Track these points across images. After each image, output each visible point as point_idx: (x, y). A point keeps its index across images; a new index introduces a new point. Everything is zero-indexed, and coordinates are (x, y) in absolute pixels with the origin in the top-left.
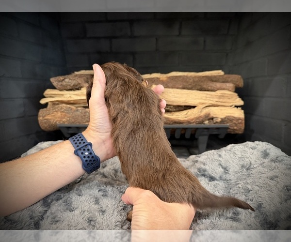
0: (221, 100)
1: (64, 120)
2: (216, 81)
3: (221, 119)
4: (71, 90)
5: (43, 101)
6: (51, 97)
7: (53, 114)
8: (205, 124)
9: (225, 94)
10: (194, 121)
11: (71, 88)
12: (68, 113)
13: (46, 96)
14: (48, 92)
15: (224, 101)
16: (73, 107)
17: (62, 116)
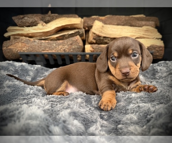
1: (24, 49)
3: (148, 47)
4: (29, 26)
5: (6, 35)
6: (13, 31)
7: (15, 45)
9: (149, 29)
12: (27, 43)
13: (8, 31)
14: (10, 28)
17: (22, 46)
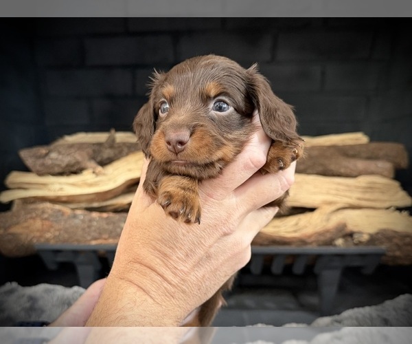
0: (367, 196)
1: (48, 235)
2: (354, 156)
3: (370, 235)
4: (61, 174)
6: (20, 188)
8: (335, 246)
9: (375, 183)
10: (313, 239)
11: (60, 170)
12: (56, 221)
14: (15, 178)
16: (66, 209)
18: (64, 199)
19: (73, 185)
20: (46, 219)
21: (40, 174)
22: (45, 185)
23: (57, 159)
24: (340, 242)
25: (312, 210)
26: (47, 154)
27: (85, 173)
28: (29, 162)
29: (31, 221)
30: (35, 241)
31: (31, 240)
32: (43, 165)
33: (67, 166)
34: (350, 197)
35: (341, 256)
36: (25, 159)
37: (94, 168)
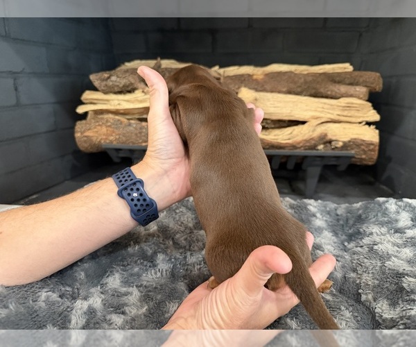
0: (346, 113)
1: (111, 138)
2: (339, 82)
3: (344, 142)
4: (120, 92)
5: (81, 110)
6: (91, 103)
7: (95, 130)
8: (318, 150)
9: (352, 103)
10: (301, 144)
11: (119, 90)
12: (116, 128)
13: (85, 101)
14: (88, 95)
15: (349, 115)
16: (123, 119)
17: (109, 132)
18: (122, 112)
19: (128, 101)
20: (109, 126)
21: (105, 93)
22: (108, 100)
23: (116, 81)
24: (321, 147)
25: (303, 123)
26: (109, 78)
27: (136, 92)
28: (96, 84)
29: (99, 127)
30: (102, 142)
31: (100, 142)
32: (106, 85)
33: (124, 86)
34: (332, 114)
35: (322, 157)
36: (93, 81)
37: (143, 89)
